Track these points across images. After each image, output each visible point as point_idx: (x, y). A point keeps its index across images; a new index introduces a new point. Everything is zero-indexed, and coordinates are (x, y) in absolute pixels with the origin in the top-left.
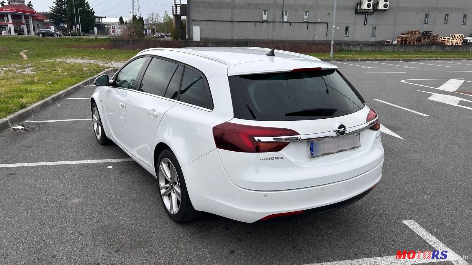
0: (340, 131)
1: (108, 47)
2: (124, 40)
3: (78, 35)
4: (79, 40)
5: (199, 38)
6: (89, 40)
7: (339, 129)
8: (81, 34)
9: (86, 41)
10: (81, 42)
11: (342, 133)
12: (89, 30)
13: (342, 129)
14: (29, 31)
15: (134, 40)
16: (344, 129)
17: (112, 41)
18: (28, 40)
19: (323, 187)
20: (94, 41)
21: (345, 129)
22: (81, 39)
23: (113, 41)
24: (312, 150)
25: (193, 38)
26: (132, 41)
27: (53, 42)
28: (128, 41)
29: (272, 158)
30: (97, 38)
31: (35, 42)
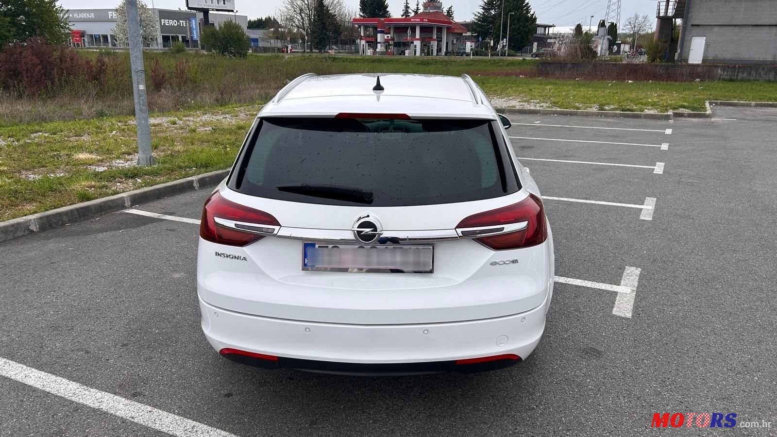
0: (362, 232)
1: (531, 75)
2: (559, 63)
3: (501, 56)
4: (497, 63)
5: (702, 59)
6: (512, 63)
7: (358, 227)
8: (507, 54)
9: (507, 64)
10: (500, 66)
11: (367, 238)
12: (523, 47)
13: (367, 230)
14: (439, 50)
15: (574, 64)
16: (372, 231)
17: (538, 65)
18: (431, 64)
19: (310, 326)
20: (519, 64)
21: (375, 230)
22: (502, 61)
23: (540, 65)
24: (305, 256)
25: (688, 59)
26: (572, 64)
27: (462, 65)
28: (566, 64)
29: (231, 256)
30: (525, 59)
31: (439, 66)
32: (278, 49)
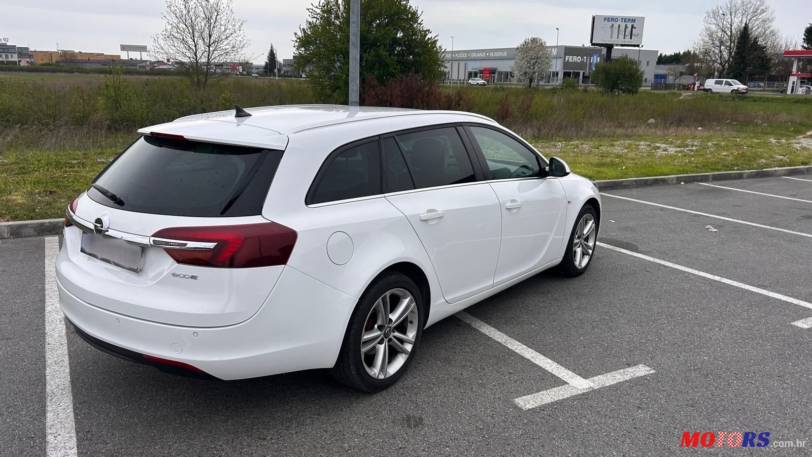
0: (96, 226)
16: (101, 227)
32: (683, 86)
